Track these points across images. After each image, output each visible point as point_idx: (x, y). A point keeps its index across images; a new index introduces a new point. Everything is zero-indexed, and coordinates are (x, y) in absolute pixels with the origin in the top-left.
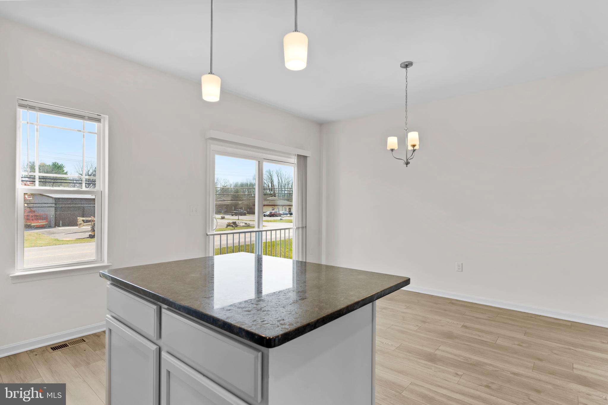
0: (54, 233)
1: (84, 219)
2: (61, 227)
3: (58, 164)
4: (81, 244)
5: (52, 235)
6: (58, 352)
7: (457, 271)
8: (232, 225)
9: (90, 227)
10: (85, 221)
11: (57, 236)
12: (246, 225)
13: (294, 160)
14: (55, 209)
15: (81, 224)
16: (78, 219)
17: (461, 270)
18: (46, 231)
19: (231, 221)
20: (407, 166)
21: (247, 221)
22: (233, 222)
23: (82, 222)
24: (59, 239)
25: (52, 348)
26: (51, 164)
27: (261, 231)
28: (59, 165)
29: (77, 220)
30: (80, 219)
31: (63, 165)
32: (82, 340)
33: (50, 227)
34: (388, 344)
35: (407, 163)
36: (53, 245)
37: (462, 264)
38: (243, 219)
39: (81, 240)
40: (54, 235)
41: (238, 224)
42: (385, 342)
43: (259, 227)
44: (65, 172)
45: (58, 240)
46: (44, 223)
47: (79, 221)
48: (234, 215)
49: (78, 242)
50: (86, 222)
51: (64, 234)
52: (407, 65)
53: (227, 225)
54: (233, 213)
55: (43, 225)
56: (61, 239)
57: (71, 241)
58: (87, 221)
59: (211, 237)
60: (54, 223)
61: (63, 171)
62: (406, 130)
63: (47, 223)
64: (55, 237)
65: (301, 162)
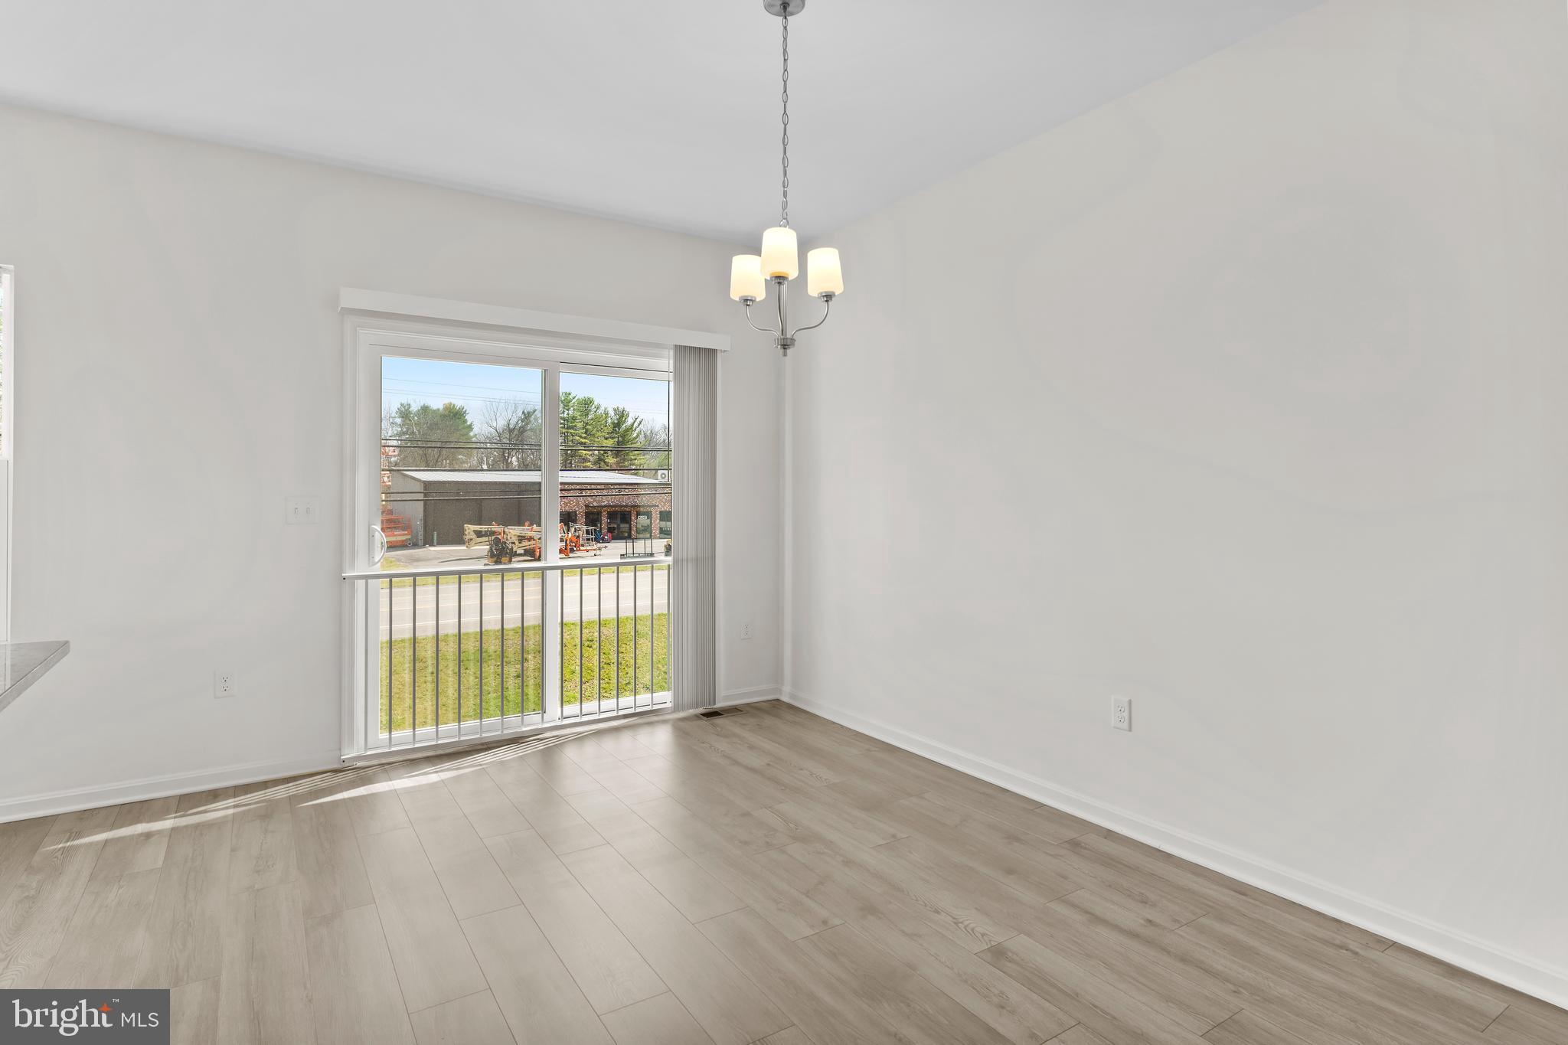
0: (419, 560)
1: (478, 528)
2: (434, 546)
3: (454, 405)
7: (1114, 727)
10: (479, 534)
13: (666, 362)
14: (425, 505)
15: (471, 540)
16: (467, 528)
17: (1125, 725)
18: (403, 555)
20: (784, 353)
23: (473, 536)
26: (441, 407)
28: (458, 409)
29: (462, 532)
30: (470, 529)
31: (465, 410)
33: (415, 545)
34: (973, 930)
35: (786, 344)
37: (1130, 702)
40: (420, 564)
42: (966, 923)
44: (467, 424)
46: (404, 538)
47: (466, 533)
55: (403, 541)
59: (359, 584)
60: (422, 538)
61: (465, 422)
63: (409, 537)
65: (692, 367)
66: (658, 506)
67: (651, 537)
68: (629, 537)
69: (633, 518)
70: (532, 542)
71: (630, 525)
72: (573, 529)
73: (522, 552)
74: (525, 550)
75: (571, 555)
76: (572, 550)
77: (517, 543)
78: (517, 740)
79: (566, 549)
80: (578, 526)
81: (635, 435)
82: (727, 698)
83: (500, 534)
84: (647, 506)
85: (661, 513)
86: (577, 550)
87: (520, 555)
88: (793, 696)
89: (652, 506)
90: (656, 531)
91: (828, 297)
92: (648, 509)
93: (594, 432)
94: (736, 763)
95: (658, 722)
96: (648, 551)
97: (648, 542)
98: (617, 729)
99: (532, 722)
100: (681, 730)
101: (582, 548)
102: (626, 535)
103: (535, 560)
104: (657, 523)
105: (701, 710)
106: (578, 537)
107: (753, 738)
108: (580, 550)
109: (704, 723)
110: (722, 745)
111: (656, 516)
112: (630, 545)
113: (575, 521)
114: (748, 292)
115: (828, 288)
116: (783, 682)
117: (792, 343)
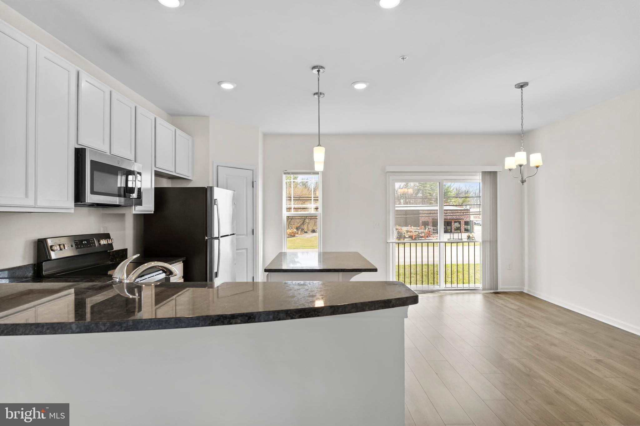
20: (523, 185)
35: (523, 182)
52: (522, 86)
59: (391, 244)
65: (488, 178)
66: (463, 219)
67: (460, 232)
68: (451, 232)
69: (452, 224)
70: (412, 233)
71: (452, 227)
72: (428, 228)
73: (408, 237)
74: (409, 236)
75: (427, 239)
76: (427, 237)
77: (406, 233)
78: (432, 292)
79: (425, 236)
80: (429, 227)
81: (451, 189)
82: (502, 289)
83: (399, 229)
84: (459, 219)
85: (465, 222)
86: (429, 237)
87: (407, 238)
88: (528, 291)
89: (460, 219)
90: (463, 230)
91: (537, 167)
92: (459, 220)
93: (434, 189)
94: (506, 306)
95: (477, 293)
96: (460, 238)
97: (460, 234)
98: (463, 293)
99: (436, 287)
100: (485, 296)
101: (431, 236)
102: (450, 231)
103: (413, 240)
104: (463, 227)
105: (492, 291)
106: (430, 231)
107: (513, 301)
108: (430, 237)
109: (494, 295)
110: (501, 302)
111: (463, 223)
112: (452, 235)
113: (428, 225)
114: (511, 167)
115: (537, 165)
116: (524, 286)
117: (525, 181)
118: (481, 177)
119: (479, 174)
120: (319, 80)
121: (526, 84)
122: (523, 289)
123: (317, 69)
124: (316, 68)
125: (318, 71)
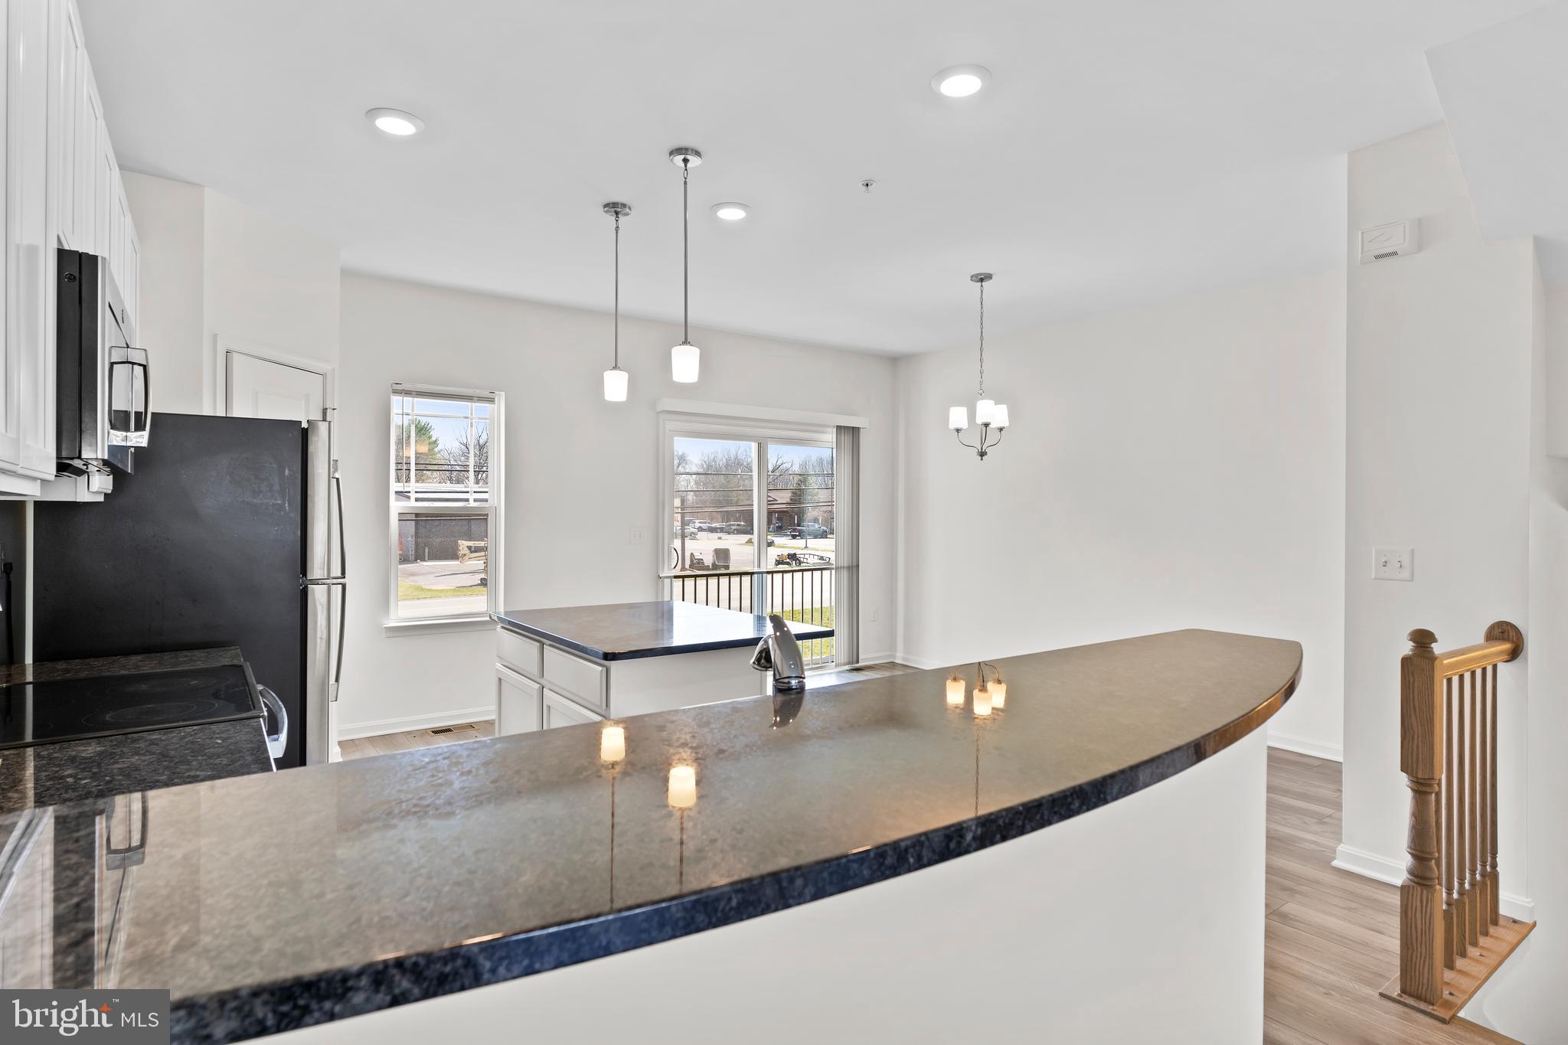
0: (413, 575)
1: (470, 543)
2: (427, 562)
4: (467, 598)
5: (411, 578)
6: (441, 736)
8: (788, 560)
9: (482, 562)
10: (473, 549)
11: (421, 581)
12: (822, 562)
13: (831, 436)
15: (465, 555)
16: (460, 544)
19: (786, 552)
20: (982, 460)
21: (828, 551)
22: (789, 555)
23: (467, 551)
24: (424, 587)
25: (433, 732)
27: (762, 573)
28: (423, 424)
29: (456, 548)
30: (463, 544)
31: (430, 425)
32: (471, 726)
33: (406, 560)
35: (982, 454)
36: (413, 599)
38: (817, 547)
39: (465, 589)
40: (416, 578)
41: (802, 559)
43: (759, 566)
44: (434, 439)
45: (422, 590)
47: (460, 548)
48: (799, 536)
49: (459, 593)
50: (475, 552)
51: (433, 576)
52: (982, 278)
53: (776, 561)
54: (795, 530)
56: (427, 587)
57: (447, 591)
58: (477, 550)
59: (667, 581)
60: (413, 553)
61: (430, 437)
62: (981, 395)
64: (416, 582)
65: (847, 439)
88: (904, 659)
91: (1001, 429)
115: (1002, 425)
116: (896, 651)
117: (986, 453)
118: (835, 436)
119: (829, 430)
120: (685, 183)
121: (989, 277)
122: (894, 657)
123: (682, 157)
124: (684, 151)
125: (686, 161)
